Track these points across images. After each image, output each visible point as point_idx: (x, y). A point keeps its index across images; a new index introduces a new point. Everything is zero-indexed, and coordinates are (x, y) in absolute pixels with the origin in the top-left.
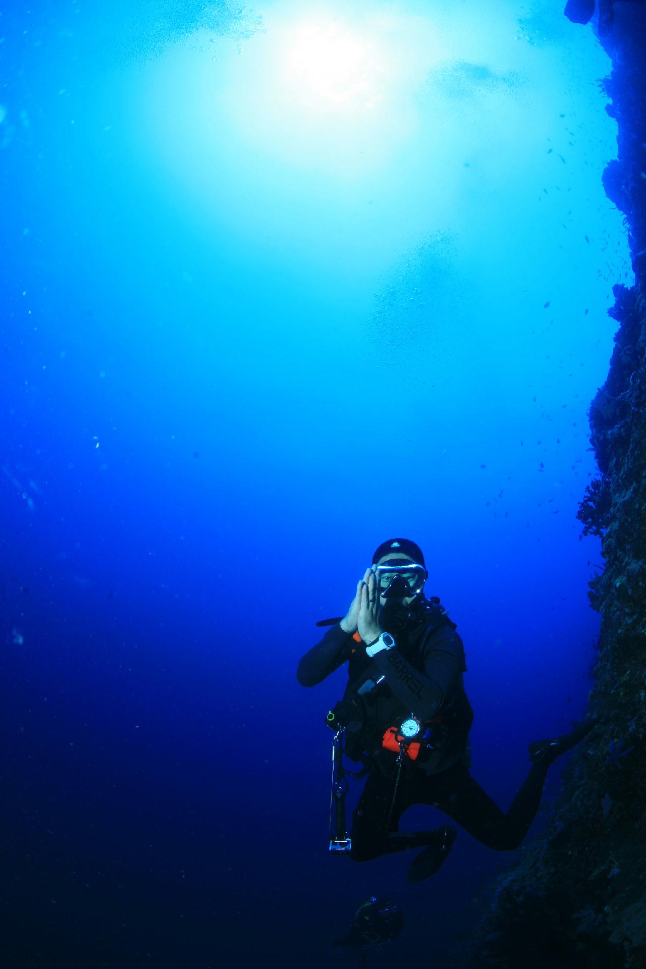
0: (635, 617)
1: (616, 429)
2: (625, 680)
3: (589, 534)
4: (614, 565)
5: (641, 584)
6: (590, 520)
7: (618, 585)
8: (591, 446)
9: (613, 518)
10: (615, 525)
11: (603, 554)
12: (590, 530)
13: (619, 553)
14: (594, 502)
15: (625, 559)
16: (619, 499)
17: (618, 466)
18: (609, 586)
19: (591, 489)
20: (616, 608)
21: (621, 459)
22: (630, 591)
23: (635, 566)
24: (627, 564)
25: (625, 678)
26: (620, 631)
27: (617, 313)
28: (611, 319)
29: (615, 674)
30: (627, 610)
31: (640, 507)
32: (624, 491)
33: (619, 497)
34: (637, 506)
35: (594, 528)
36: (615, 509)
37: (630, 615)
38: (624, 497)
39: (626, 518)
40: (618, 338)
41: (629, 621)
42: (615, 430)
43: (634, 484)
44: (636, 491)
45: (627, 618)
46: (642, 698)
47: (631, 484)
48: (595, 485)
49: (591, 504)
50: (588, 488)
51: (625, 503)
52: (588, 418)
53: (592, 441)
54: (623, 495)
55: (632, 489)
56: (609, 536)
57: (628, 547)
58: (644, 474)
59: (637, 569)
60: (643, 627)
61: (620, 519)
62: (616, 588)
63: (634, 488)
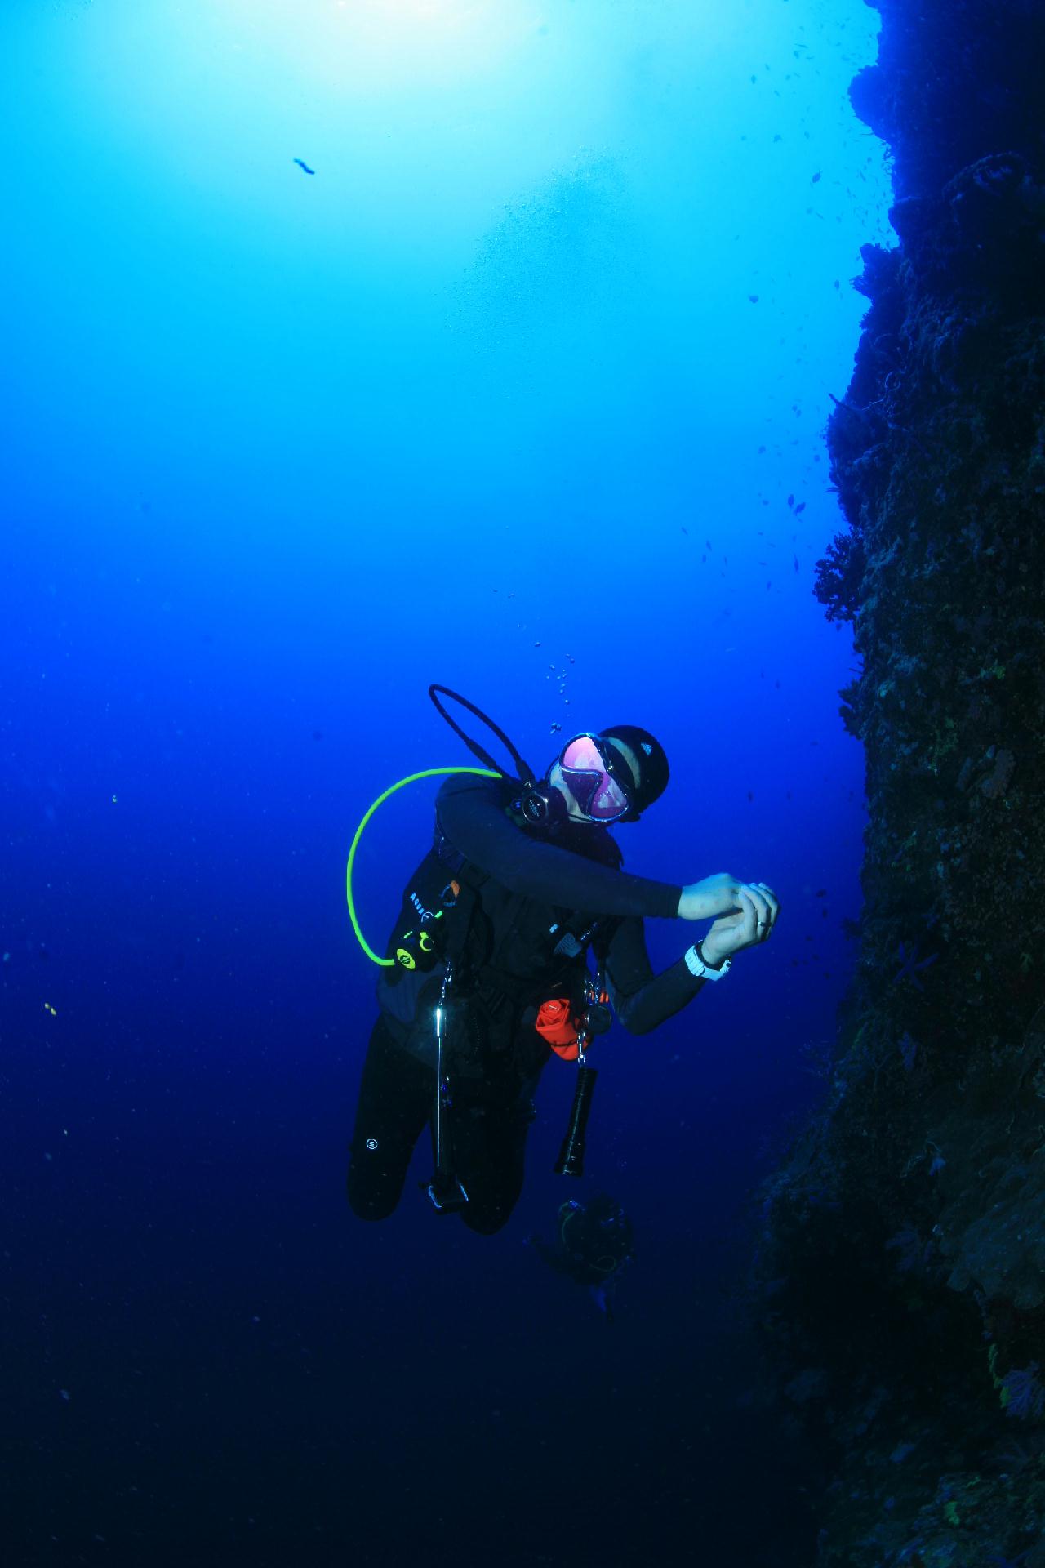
0: (915, 745)
1: (867, 458)
2: (911, 844)
3: (836, 620)
4: (876, 664)
5: (919, 692)
6: (836, 597)
7: (883, 694)
8: (832, 485)
9: (869, 592)
10: (872, 603)
11: (856, 647)
12: (837, 613)
13: (881, 645)
14: (840, 568)
15: (891, 653)
16: (876, 563)
17: (873, 513)
18: (870, 697)
19: (834, 549)
20: (884, 731)
21: (877, 503)
22: (902, 703)
23: (907, 664)
24: (895, 661)
25: (911, 842)
26: (893, 767)
27: (864, 285)
28: (857, 294)
29: (894, 836)
31: (909, 574)
32: (884, 550)
33: (876, 560)
34: (904, 573)
35: (843, 609)
36: (871, 578)
37: (907, 742)
38: (884, 559)
39: (888, 591)
40: (867, 322)
41: (907, 751)
42: (865, 459)
43: (899, 540)
44: (900, 550)
45: (902, 746)
46: (941, 875)
47: (893, 540)
48: (842, 544)
49: (836, 572)
50: (829, 548)
51: (886, 569)
52: (825, 442)
53: (833, 477)
54: (882, 556)
55: (894, 548)
56: (864, 619)
57: (894, 636)
58: (913, 525)
59: (910, 670)
60: (930, 761)
61: (879, 594)
62: (880, 699)
63: (898, 545)
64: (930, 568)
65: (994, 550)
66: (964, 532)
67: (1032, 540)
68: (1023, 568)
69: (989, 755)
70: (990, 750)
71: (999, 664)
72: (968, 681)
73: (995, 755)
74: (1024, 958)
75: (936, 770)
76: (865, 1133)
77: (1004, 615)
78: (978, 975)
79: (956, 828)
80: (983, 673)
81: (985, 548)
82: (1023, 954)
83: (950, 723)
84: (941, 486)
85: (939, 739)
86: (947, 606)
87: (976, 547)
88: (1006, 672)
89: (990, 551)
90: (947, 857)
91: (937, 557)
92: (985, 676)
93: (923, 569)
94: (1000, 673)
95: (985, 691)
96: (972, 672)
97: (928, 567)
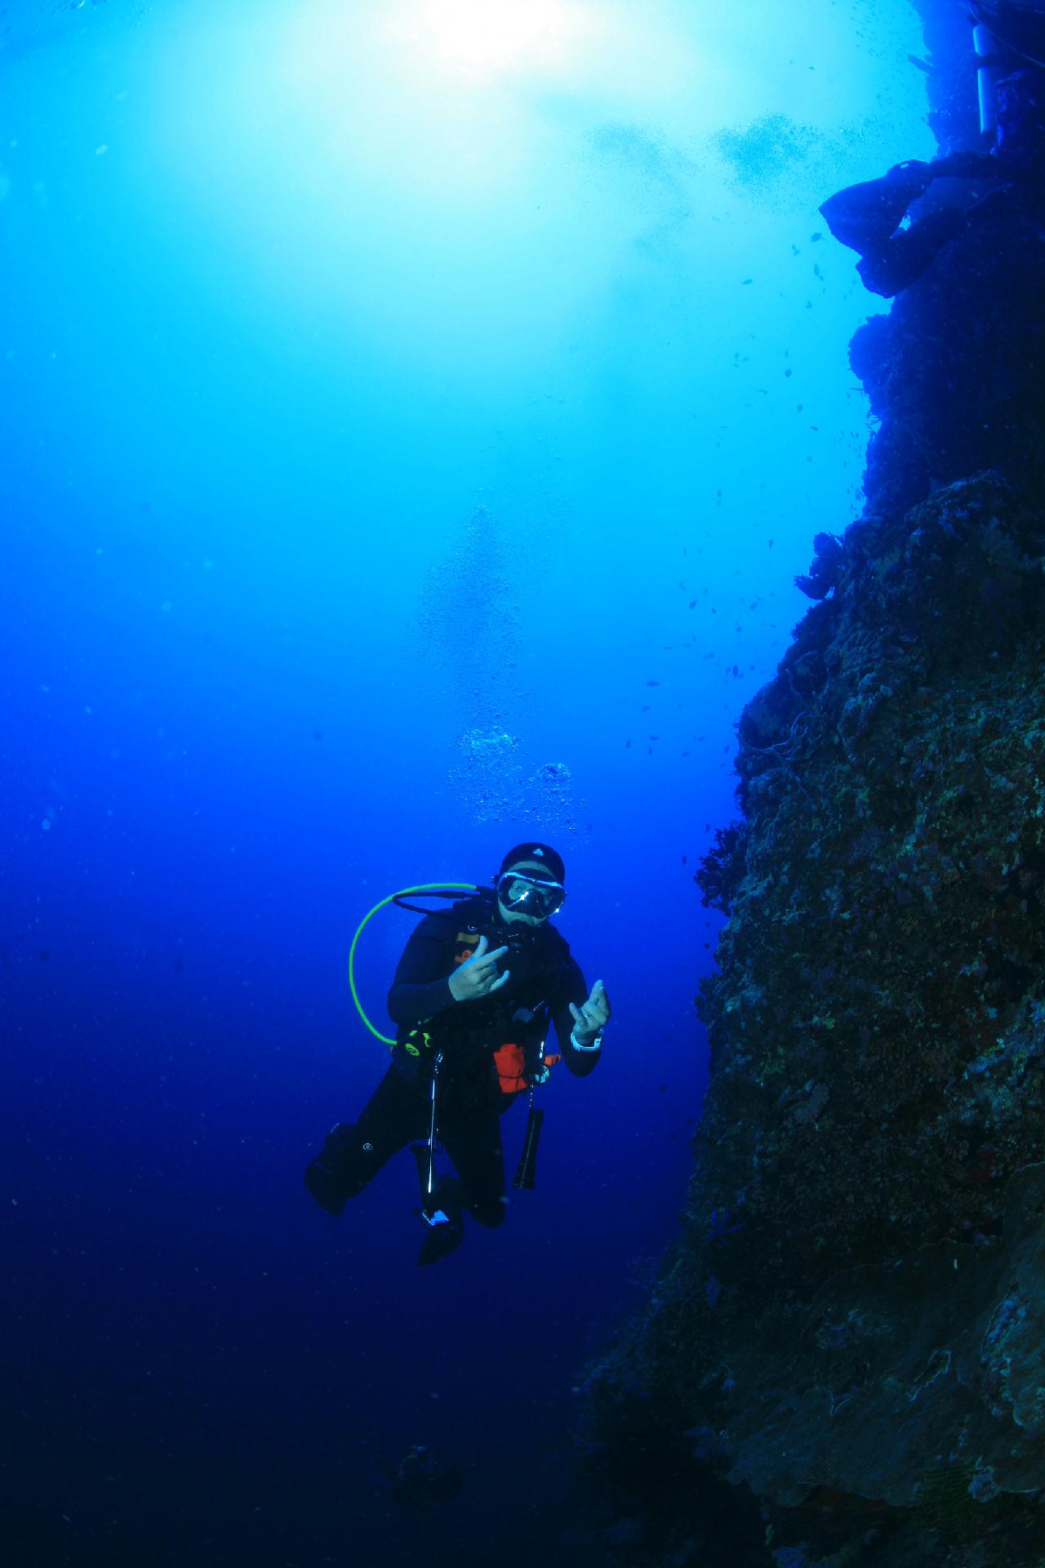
0: (749, 1058)
1: (763, 782)
2: (735, 1132)
3: (711, 906)
5: (758, 1019)
6: (715, 885)
7: (729, 1009)
8: (735, 768)
9: (736, 912)
10: (737, 925)
12: (714, 901)
13: (737, 964)
15: (743, 977)
16: (748, 886)
22: (743, 1025)
23: (753, 994)
24: (744, 987)
26: (728, 1070)
27: (808, 583)
30: (739, 1046)
31: (771, 914)
36: (741, 901)
37: (743, 1054)
38: (755, 889)
39: (751, 921)
40: (799, 632)
41: (741, 1061)
43: (770, 877)
44: (770, 889)
45: (739, 1056)
46: (755, 1165)
47: (766, 876)
49: (720, 859)
50: (720, 833)
51: (753, 900)
55: (765, 884)
57: (749, 961)
58: (785, 869)
59: (754, 1001)
60: (759, 1075)
61: (743, 920)
62: (726, 1012)
63: (769, 882)
64: (791, 915)
65: (850, 914)
66: (828, 892)
67: (885, 915)
68: (873, 936)
69: (807, 1087)
70: (809, 1083)
71: (831, 1016)
72: (801, 1025)
73: (813, 1088)
74: (818, 1241)
75: (762, 1084)
76: (674, 1344)
77: (846, 973)
78: (779, 1244)
79: (773, 1133)
80: (816, 1019)
81: (843, 911)
82: (817, 1238)
83: (781, 1051)
84: (819, 840)
85: (769, 1061)
86: (797, 955)
87: (835, 909)
88: (835, 1024)
89: (846, 916)
90: (762, 1155)
91: (799, 906)
92: (816, 1023)
93: (784, 914)
94: (830, 1024)
95: (813, 1036)
96: (807, 1017)
97: (789, 912)
